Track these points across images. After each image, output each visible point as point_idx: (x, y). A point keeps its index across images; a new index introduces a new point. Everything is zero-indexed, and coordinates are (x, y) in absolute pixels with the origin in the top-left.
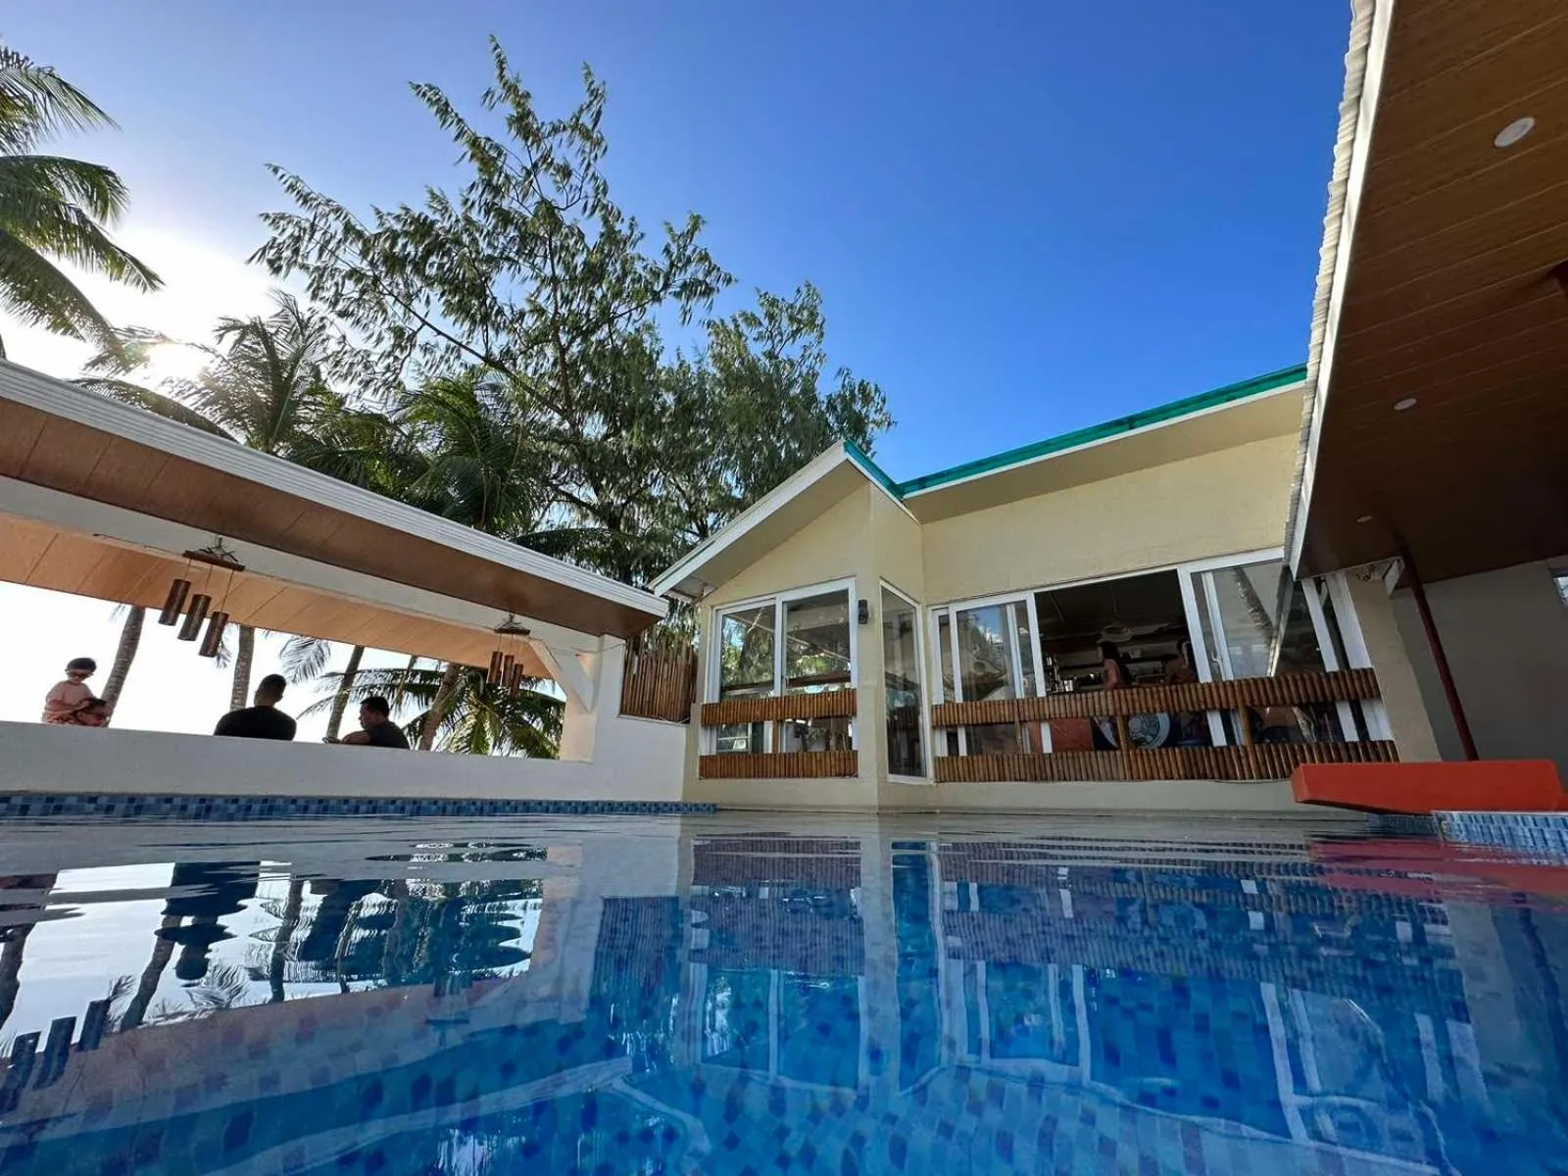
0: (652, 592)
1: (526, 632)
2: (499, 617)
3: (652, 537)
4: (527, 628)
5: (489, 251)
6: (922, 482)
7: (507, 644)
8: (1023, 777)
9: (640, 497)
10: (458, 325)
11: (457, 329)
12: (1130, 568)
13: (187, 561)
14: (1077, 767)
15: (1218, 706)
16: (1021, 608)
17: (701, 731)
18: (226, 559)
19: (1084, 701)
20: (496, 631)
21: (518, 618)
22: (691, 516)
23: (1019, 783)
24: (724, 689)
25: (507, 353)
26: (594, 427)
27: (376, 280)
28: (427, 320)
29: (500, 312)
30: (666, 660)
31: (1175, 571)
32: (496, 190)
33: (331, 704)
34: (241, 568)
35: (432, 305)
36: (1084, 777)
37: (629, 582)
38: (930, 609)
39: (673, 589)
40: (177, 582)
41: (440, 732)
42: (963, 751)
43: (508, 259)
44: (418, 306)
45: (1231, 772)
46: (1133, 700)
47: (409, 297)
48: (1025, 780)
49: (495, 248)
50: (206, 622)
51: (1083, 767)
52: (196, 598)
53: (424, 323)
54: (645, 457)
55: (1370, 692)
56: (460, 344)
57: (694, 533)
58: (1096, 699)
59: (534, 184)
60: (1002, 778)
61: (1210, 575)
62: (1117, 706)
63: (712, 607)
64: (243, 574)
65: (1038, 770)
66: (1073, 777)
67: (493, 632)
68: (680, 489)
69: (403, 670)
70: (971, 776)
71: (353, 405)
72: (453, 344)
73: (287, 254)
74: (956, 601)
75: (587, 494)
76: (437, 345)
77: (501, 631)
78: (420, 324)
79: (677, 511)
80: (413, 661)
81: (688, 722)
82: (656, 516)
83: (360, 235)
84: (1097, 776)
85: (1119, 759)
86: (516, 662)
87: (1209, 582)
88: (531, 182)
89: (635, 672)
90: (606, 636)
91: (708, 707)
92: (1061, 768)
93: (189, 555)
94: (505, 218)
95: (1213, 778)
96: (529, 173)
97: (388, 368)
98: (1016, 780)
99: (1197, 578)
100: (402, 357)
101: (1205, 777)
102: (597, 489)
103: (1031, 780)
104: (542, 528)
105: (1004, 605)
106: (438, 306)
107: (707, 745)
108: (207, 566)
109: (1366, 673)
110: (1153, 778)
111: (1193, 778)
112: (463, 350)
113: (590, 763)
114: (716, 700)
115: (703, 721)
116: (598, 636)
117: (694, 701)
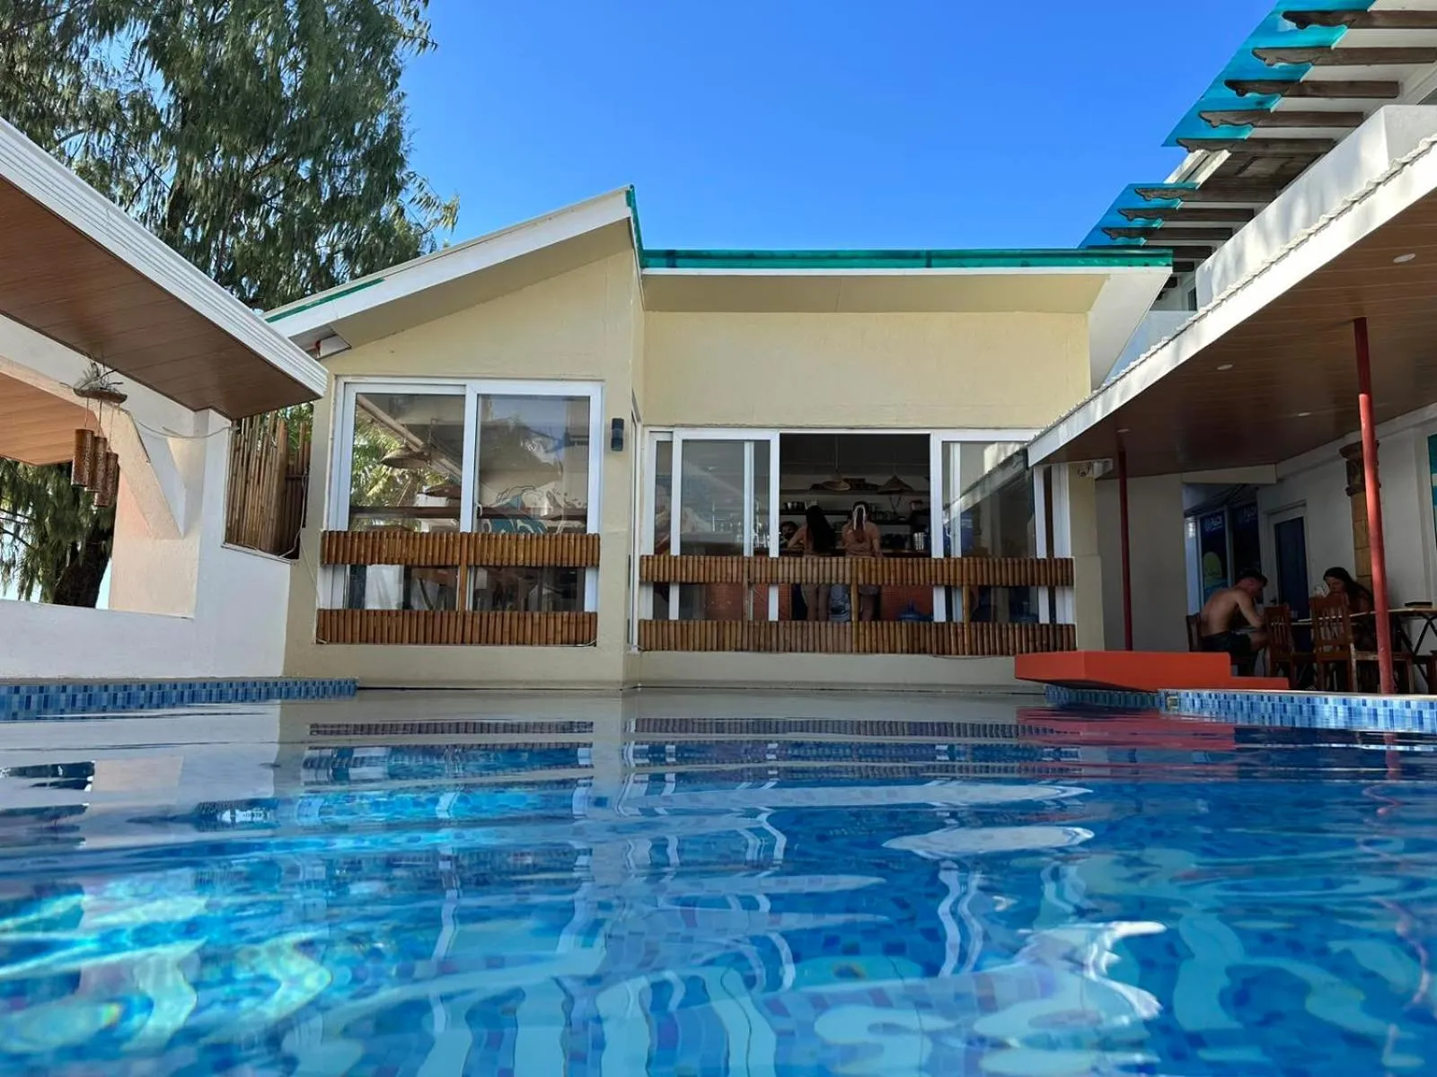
1: (118, 399)
4: (123, 393)
6: (671, 258)
8: (745, 647)
12: (886, 424)
14: (805, 637)
15: (946, 582)
16: (762, 447)
17: (317, 570)
19: (821, 566)
20: (77, 393)
21: (110, 377)
23: (740, 653)
24: (355, 510)
31: (929, 435)
36: (811, 648)
38: (647, 430)
42: (674, 613)
45: (947, 647)
46: (870, 570)
48: (748, 650)
51: (811, 637)
55: (1067, 580)
58: (834, 566)
60: (721, 647)
61: (958, 447)
62: (854, 575)
65: (762, 640)
66: (799, 649)
67: (74, 395)
70: (684, 644)
74: (683, 426)
77: (82, 393)
81: (295, 556)
84: (824, 648)
85: (848, 630)
87: (956, 452)
91: (330, 537)
92: (788, 638)
95: (931, 653)
98: (736, 650)
99: (946, 446)
101: (925, 652)
103: (754, 651)
105: (742, 442)
107: (330, 592)
109: (1067, 563)
110: (877, 652)
111: (913, 652)
113: (191, 619)
114: (343, 526)
115: (322, 557)
116: (195, 411)
117: (304, 526)
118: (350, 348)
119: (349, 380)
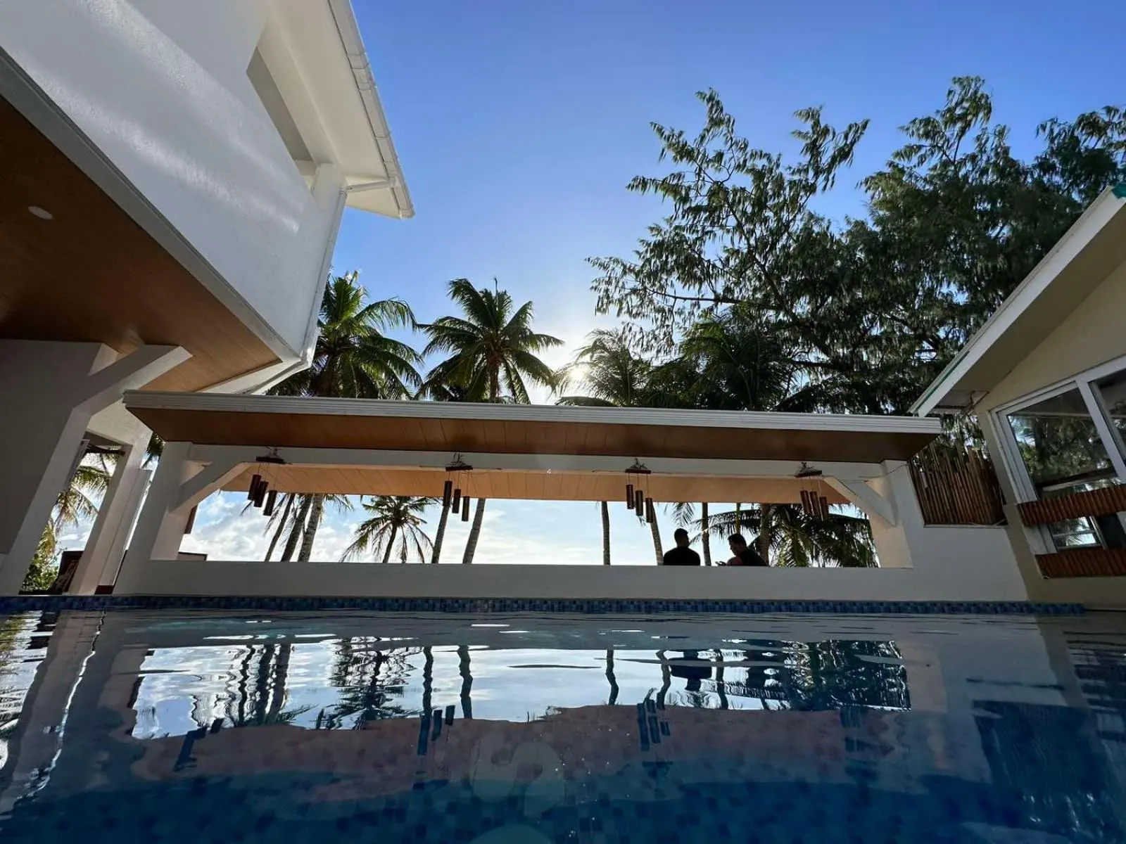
0: (917, 415)
1: (819, 473)
2: (795, 466)
3: (886, 368)
4: (819, 469)
5: (695, 236)
7: (808, 484)
9: (865, 340)
10: (692, 287)
11: (692, 292)
13: (627, 474)
17: (1025, 530)
18: (642, 469)
20: (797, 476)
21: (810, 464)
22: (921, 338)
25: (728, 290)
26: (802, 307)
27: (645, 289)
28: (677, 295)
29: (714, 266)
30: (955, 469)
32: (685, 199)
33: (701, 538)
34: (649, 472)
35: (675, 285)
37: (880, 412)
39: (937, 407)
40: (628, 486)
41: (771, 552)
43: (707, 233)
44: (669, 291)
47: (662, 287)
49: (698, 231)
50: (644, 504)
52: (637, 492)
53: (676, 298)
54: (856, 310)
56: (698, 299)
57: (930, 351)
59: (707, 179)
63: (989, 411)
64: (652, 475)
67: (795, 478)
68: (898, 320)
69: (734, 512)
71: (656, 363)
72: (694, 301)
73: (605, 301)
75: (815, 356)
76: (684, 308)
77: (800, 475)
78: (673, 300)
79: (903, 338)
80: (739, 506)
81: (1005, 524)
82: (883, 351)
83: (631, 271)
86: (819, 495)
88: (703, 180)
89: (926, 486)
90: (886, 461)
91: (1022, 507)
93: (628, 471)
94: (697, 210)
96: (699, 174)
97: (665, 334)
100: (670, 324)
102: (825, 350)
104: (792, 392)
106: (678, 285)
107: (1040, 543)
108: (635, 475)
112: (700, 302)
113: (911, 569)
114: (1033, 497)
115: (1023, 521)
116: (879, 463)
117: (1005, 503)
118: (988, 393)
119: (997, 410)
